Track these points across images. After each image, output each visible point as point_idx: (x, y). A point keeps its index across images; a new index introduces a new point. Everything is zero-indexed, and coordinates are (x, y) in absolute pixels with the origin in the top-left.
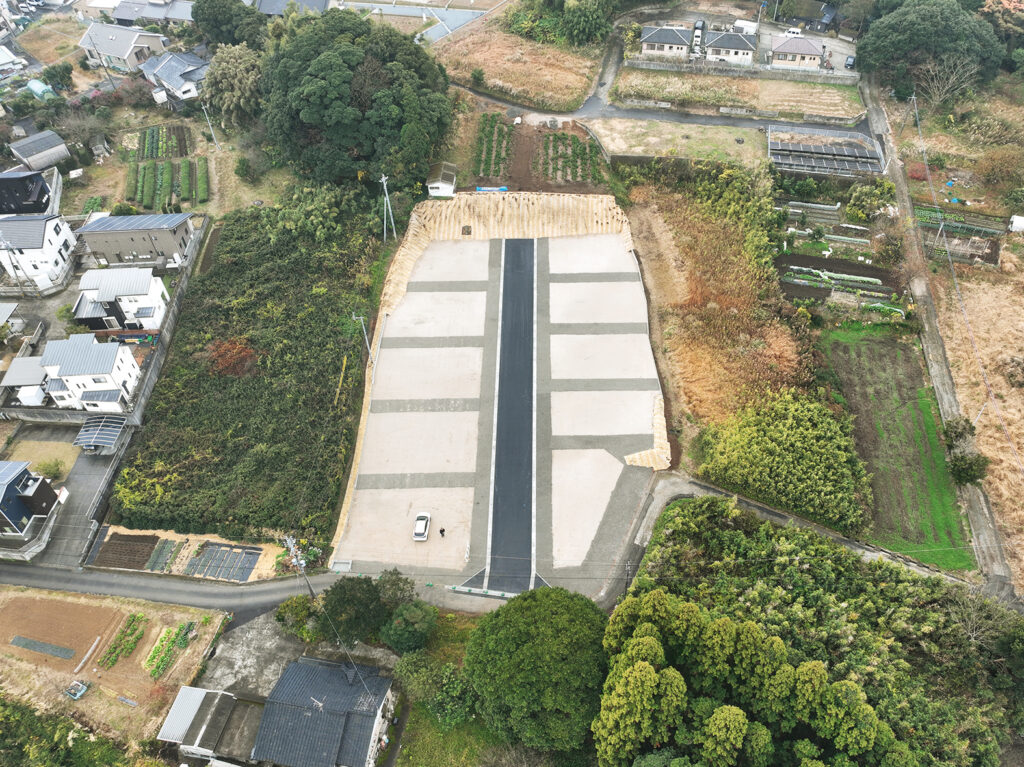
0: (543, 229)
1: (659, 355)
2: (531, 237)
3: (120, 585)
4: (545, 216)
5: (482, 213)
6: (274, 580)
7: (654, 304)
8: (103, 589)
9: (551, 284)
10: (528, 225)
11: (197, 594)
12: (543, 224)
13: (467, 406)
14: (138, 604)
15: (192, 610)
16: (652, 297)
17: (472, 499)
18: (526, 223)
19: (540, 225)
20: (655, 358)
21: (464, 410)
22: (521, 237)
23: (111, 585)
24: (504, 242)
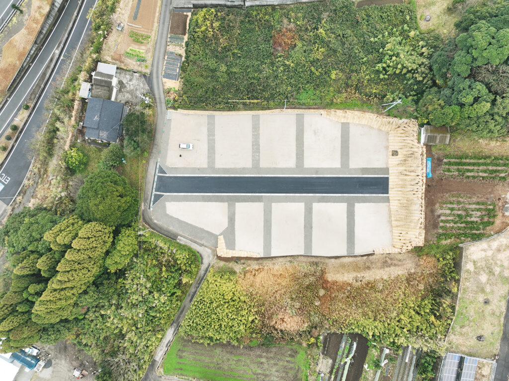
0: (396, 200)
1: (289, 259)
2: (389, 192)
3: (163, 27)
4: (405, 202)
5: (407, 162)
6: (164, 89)
7: (327, 261)
8: (162, 21)
9: (346, 204)
10: (398, 191)
11: (159, 59)
12: (399, 200)
13: (256, 162)
14: (155, 37)
15: (152, 59)
16: (333, 260)
17: (201, 167)
18: (399, 189)
19: (399, 199)
20: (286, 256)
21: (253, 160)
22: (390, 186)
23: (164, 23)
24: (386, 176)
